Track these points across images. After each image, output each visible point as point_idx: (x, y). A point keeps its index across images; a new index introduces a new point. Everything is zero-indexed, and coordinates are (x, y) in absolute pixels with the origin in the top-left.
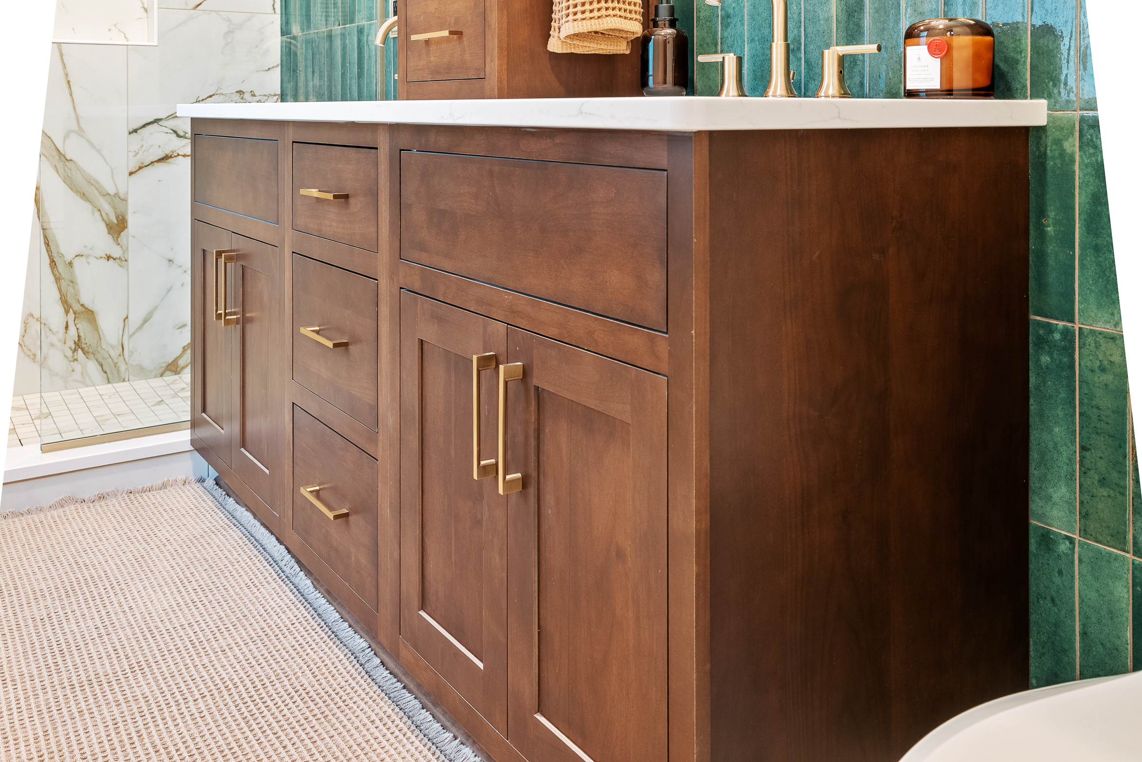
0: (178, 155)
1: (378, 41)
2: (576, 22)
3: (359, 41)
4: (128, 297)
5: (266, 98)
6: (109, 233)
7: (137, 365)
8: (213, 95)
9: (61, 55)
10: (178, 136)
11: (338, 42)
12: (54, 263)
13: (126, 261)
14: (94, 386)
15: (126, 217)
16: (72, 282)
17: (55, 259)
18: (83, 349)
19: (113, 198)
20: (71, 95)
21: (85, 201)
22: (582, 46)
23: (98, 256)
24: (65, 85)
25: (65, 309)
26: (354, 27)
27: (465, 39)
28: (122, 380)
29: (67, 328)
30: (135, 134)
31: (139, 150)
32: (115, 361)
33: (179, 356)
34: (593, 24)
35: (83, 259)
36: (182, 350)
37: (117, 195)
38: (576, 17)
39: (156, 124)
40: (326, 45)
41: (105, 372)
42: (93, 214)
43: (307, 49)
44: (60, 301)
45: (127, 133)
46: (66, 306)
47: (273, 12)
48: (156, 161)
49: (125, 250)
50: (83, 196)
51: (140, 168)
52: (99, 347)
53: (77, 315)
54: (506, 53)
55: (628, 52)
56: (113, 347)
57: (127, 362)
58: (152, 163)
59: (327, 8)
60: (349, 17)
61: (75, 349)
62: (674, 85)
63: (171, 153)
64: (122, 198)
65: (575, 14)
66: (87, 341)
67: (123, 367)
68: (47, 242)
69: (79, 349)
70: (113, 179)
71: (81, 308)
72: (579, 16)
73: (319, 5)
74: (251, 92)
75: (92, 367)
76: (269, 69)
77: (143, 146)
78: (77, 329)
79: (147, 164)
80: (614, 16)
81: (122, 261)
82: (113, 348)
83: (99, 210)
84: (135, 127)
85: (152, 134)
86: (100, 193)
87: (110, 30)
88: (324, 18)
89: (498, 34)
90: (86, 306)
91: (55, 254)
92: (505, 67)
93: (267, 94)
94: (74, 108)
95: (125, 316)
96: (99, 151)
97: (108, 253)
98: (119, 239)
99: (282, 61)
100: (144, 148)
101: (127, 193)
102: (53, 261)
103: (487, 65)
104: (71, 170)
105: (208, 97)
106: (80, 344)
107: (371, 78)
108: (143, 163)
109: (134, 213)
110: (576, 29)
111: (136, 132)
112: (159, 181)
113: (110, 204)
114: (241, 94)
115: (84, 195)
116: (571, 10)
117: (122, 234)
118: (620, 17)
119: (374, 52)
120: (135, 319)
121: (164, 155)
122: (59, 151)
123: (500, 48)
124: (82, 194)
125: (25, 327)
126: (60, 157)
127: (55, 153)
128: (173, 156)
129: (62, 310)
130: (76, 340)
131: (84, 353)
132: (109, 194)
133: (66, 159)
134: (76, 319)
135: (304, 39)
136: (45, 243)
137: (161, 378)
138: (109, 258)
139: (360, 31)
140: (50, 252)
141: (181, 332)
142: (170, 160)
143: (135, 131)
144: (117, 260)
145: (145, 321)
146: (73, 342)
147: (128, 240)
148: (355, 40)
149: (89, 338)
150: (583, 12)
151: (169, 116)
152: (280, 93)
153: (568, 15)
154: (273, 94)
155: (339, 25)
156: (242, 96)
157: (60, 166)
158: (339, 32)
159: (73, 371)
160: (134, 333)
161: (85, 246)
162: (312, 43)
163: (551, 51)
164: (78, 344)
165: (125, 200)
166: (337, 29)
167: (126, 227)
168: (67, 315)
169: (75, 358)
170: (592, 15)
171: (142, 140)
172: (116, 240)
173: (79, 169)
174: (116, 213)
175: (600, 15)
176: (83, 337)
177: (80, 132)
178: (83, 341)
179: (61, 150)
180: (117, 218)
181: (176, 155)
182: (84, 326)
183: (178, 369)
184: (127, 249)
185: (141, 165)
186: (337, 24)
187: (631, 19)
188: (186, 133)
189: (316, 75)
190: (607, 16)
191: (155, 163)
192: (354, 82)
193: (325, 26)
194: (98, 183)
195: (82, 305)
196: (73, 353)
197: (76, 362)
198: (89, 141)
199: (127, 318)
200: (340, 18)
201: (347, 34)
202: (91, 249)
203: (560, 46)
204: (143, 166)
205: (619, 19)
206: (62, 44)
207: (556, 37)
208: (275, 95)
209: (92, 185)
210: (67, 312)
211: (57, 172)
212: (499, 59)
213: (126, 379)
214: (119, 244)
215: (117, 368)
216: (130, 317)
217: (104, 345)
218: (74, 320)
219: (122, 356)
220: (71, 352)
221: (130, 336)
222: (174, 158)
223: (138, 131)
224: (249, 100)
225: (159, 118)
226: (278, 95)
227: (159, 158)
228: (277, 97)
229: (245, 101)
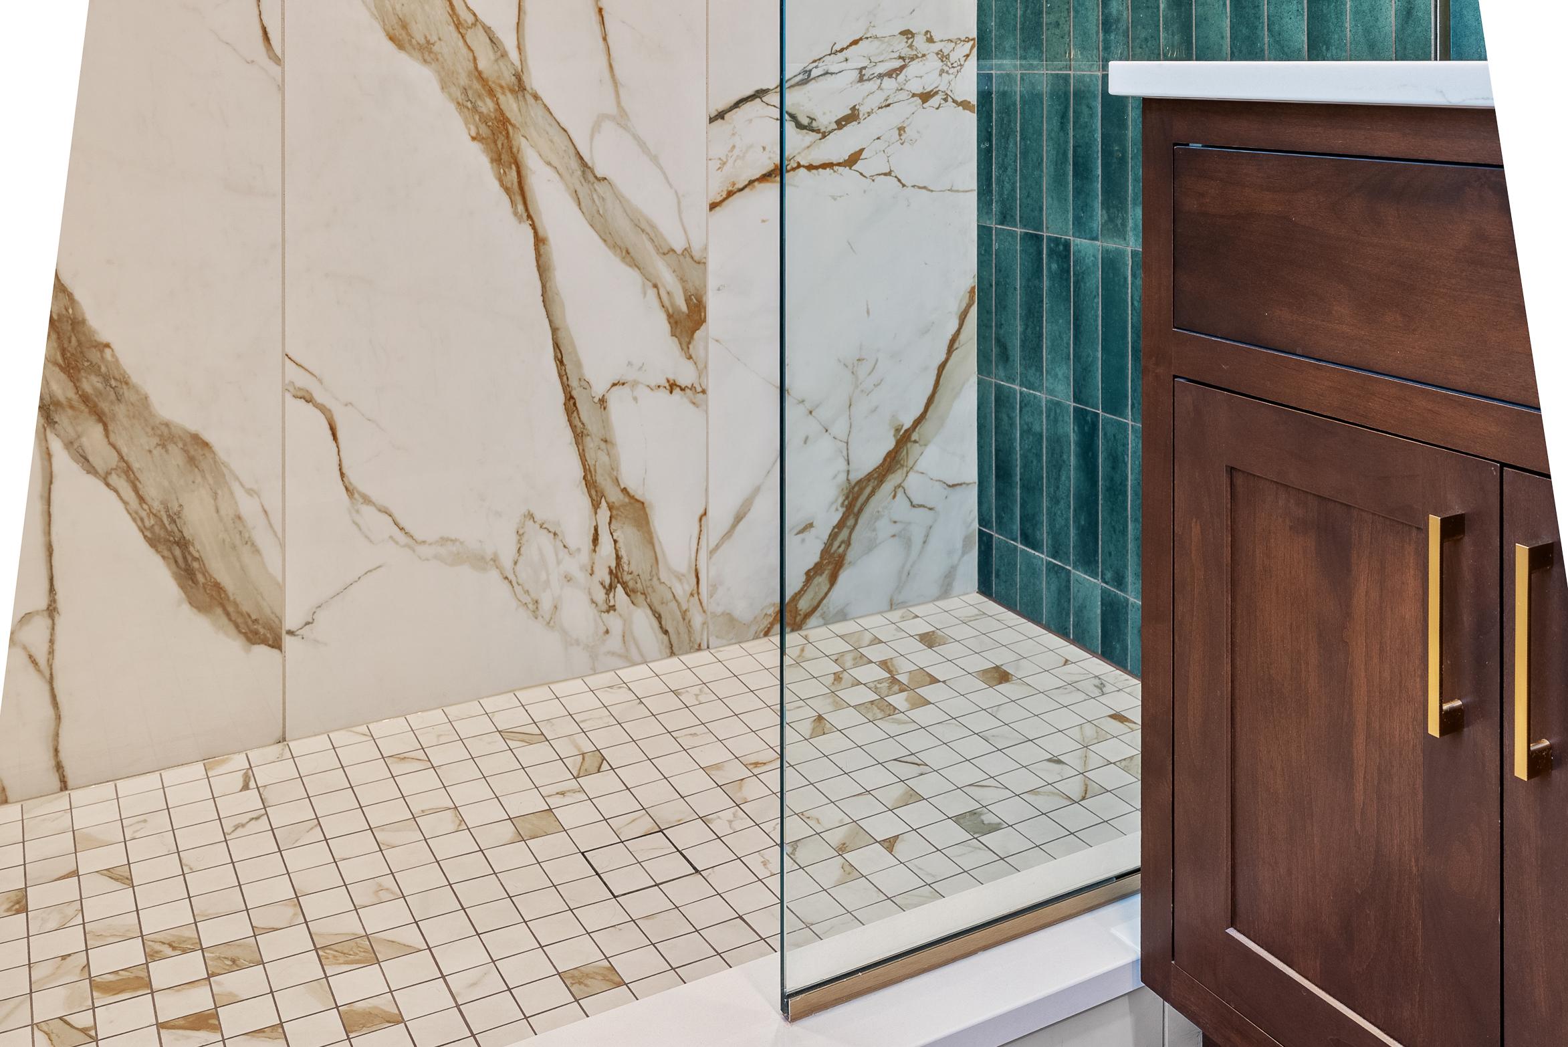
0: (799, 166)
4: (707, 468)
5: (953, 44)
6: (673, 334)
7: (722, 614)
8: (861, 39)
10: (798, 126)
12: (572, 402)
13: (704, 392)
14: (645, 662)
15: (704, 299)
16: (606, 441)
17: (574, 393)
18: (625, 586)
19: (681, 258)
20: (605, 39)
21: (630, 266)
23: (653, 384)
24: (595, 17)
25: (592, 500)
28: (696, 647)
29: (595, 540)
30: (720, 121)
31: (727, 156)
32: (684, 608)
33: (800, 592)
35: (626, 388)
36: (803, 578)
37: (687, 251)
39: (758, 100)
41: (666, 632)
42: (645, 294)
44: (584, 482)
45: (706, 119)
46: (593, 493)
48: (757, 180)
49: (702, 371)
50: (627, 256)
51: (730, 194)
52: (655, 579)
53: (614, 512)
56: (680, 577)
57: (705, 608)
58: (751, 182)
61: (611, 585)
64: (696, 258)
66: (633, 568)
67: (697, 619)
68: (560, 357)
69: (619, 585)
70: (681, 219)
71: (621, 496)
74: (927, 32)
75: (642, 620)
77: (734, 147)
78: (615, 542)
79: (741, 186)
81: (696, 392)
82: (680, 580)
83: (655, 286)
84: (721, 106)
85: (750, 121)
86: (657, 248)
90: (632, 492)
91: (574, 383)
93: (954, 37)
94: (611, 66)
95: (701, 511)
96: (655, 159)
97: (671, 377)
98: (691, 346)
100: (736, 152)
101: (706, 248)
102: (572, 397)
104: (603, 199)
105: (851, 44)
106: (619, 574)
108: (734, 184)
109: (719, 290)
111: (723, 118)
112: (763, 221)
113: (674, 271)
114: (908, 38)
115: (628, 252)
117: (698, 334)
120: (719, 519)
121: (772, 167)
122: (581, 158)
124: (624, 252)
125: (519, 542)
126: (584, 172)
127: (574, 164)
128: (789, 168)
129: (586, 502)
130: (613, 565)
131: (627, 594)
132: (673, 250)
133: (596, 177)
134: (613, 521)
136: (556, 357)
137: (766, 639)
138: (672, 386)
140: (565, 378)
141: (803, 540)
143: (721, 115)
144: (688, 391)
145: (739, 519)
146: (608, 570)
147: (706, 348)
149: (635, 561)
152: (975, 35)
154: (963, 38)
156: (910, 41)
157: (583, 191)
159: (607, 632)
160: (717, 547)
161: (630, 364)
164: (617, 576)
165: (701, 263)
167: (704, 321)
168: (596, 513)
169: (612, 603)
171: (734, 134)
172: (685, 348)
173: (619, 197)
174: (685, 291)
176: (625, 560)
177: (622, 118)
178: (626, 568)
179: (587, 158)
180: (688, 300)
181: (795, 165)
182: (627, 534)
183: (799, 618)
184: (706, 367)
185: (730, 189)
188: (813, 119)
191: (756, 183)
194: (653, 227)
195: (624, 490)
196: (607, 594)
197: (612, 612)
198: (636, 138)
199: (705, 514)
202: (640, 368)
204: (735, 189)
208: (968, 40)
209: (643, 231)
210: (596, 506)
211: (579, 204)
213: (704, 645)
214: (690, 358)
215: (687, 621)
216: (710, 513)
217: (664, 576)
218: (610, 524)
219: (696, 595)
220: (603, 592)
221: (712, 552)
222: (792, 172)
223: (727, 116)
224: (924, 55)
225: (764, 87)
226: (973, 39)
227: (764, 172)
228: (971, 43)
229: (917, 57)
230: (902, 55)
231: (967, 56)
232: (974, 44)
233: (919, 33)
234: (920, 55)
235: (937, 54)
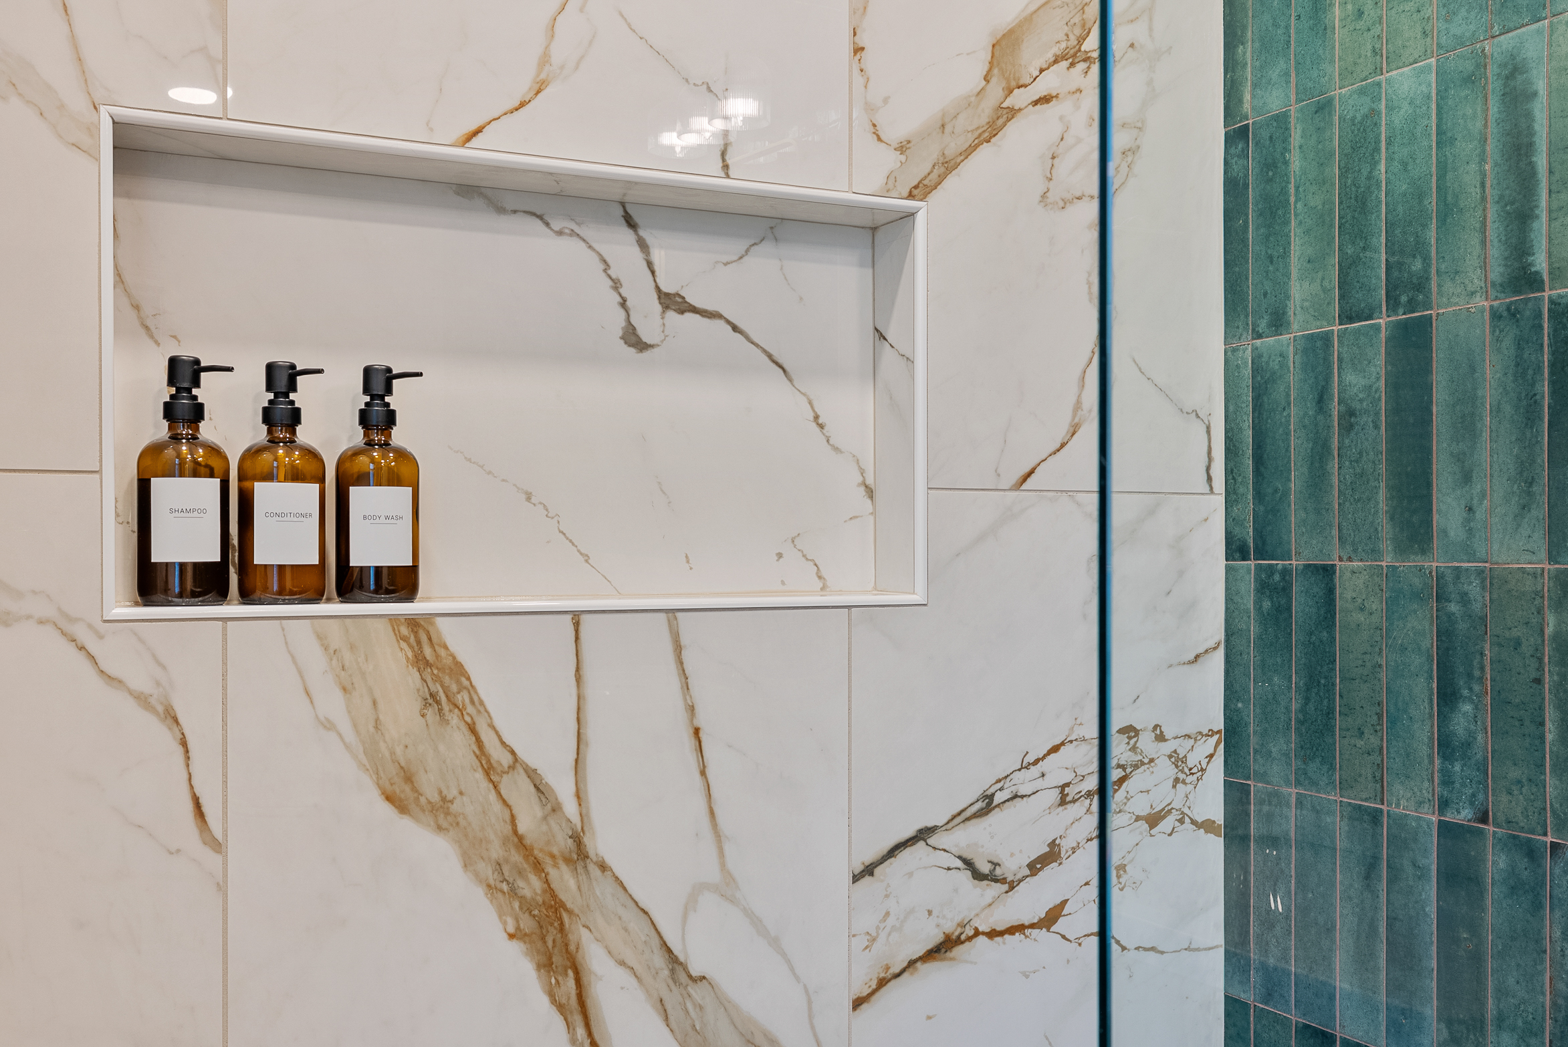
0: (977, 933)
5: (1192, 742)
8: (1063, 744)
9: (678, 648)
10: (978, 876)
20: (703, 773)
24: (689, 742)
30: (867, 879)
31: (878, 928)
39: (921, 844)
45: (848, 878)
47: (1207, 490)
48: (920, 958)
51: (882, 983)
58: (912, 963)
63: (957, 933)
74: (1156, 727)
76: (1197, 657)
77: (888, 914)
79: (897, 970)
84: (869, 857)
85: (910, 874)
87: (780, 556)
93: (1192, 731)
94: (712, 813)
96: (775, 943)
99: (1231, 632)
100: (891, 921)
104: (701, 1008)
105: (1050, 752)
108: (887, 968)
111: (872, 874)
112: (929, 1018)
114: (1130, 738)
121: (940, 938)
122: (669, 951)
126: (673, 971)
127: (659, 960)
128: (963, 937)
133: (690, 977)
142: (958, 951)
143: (869, 870)
151: (954, 817)
152: (1220, 724)
154: (1205, 732)
156: (1132, 742)
157: (672, 999)
171: (887, 896)
173: (723, 1002)
177: (727, 887)
179: (677, 949)
181: (971, 933)
185: (882, 975)
188: (996, 864)
191: (919, 964)
198: (749, 914)
204: (889, 975)
206: (679, 615)
208: (1212, 733)
211: (666, 1019)
222: (967, 943)
223: (877, 871)
224: (1152, 760)
225: (930, 824)
226: (1219, 732)
227: (929, 947)
228: (1216, 737)
229: (1143, 764)
230: (1122, 762)
231: (1211, 756)
232: (1220, 739)
233: (1145, 730)
234: (1146, 761)
235: (1170, 757)
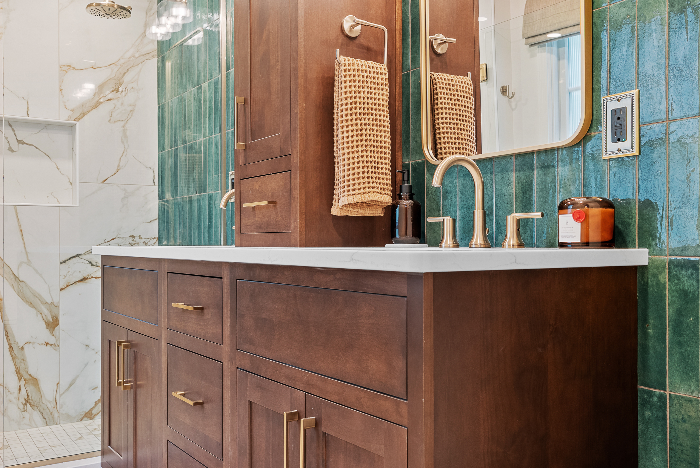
0: (92, 277)
1: (222, 206)
2: (349, 197)
3: (209, 204)
4: (60, 369)
5: (149, 240)
6: (47, 328)
7: (65, 414)
8: (115, 238)
9: (17, 213)
10: (92, 265)
11: (195, 205)
12: (11, 348)
13: (58, 346)
14: (38, 427)
15: (58, 318)
16: (23, 360)
17: (12, 345)
18: (30, 404)
19: (50, 305)
20: (23, 239)
21: (32, 307)
22: (353, 212)
23: (40, 343)
24: (19, 233)
25: (19, 378)
26: (206, 195)
27: (278, 207)
28: (56, 423)
29: (20, 389)
30: (64, 264)
31: (67, 274)
32: (51, 411)
33: (93, 408)
34: (360, 198)
35: (31, 344)
36: (94, 404)
37: (52, 303)
38: (349, 193)
39: (78, 257)
40: (188, 206)
41: (45, 418)
42: (37, 316)
43: (175, 209)
44: (16, 372)
45: (59, 263)
46: (19, 376)
47: (153, 184)
48: (77, 281)
49: (58, 339)
50: (31, 304)
51: (68, 286)
52: (41, 402)
53: (26, 382)
54: (304, 216)
55: (383, 215)
56: (50, 402)
57: (59, 412)
58: (75, 282)
59: (188, 182)
60: (203, 189)
61: (25, 404)
62: (412, 236)
63: (87, 277)
64: (56, 305)
65: (349, 191)
66: (33, 398)
67: (56, 415)
68: (7, 334)
69: (28, 404)
70: (50, 294)
71: (29, 377)
72: (351, 192)
73: (183, 180)
74: (139, 236)
75: (36, 414)
76: (151, 221)
77: (69, 271)
78: (27, 390)
79: (72, 284)
80: (374, 192)
81: (56, 346)
82: (50, 403)
83: (41, 313)
84: (64, 259)
85: (75, 264)
86: (42, 302)
87: (48, 197)
88: (186, 188)
89: (299, 204)
90: (32, 376)
91: (12, 342)
92: (304, 225)
93: (149, 237)
94: (25, 247)
95: (58, 382)
96: (41, 275)
97: (47, 341)
98: (54, 332)
99: (159, 216)
100: (70, 273)
101: (59, 302)
102: (11, 347)
103: (292, 224)
104: (22, 287)
105: (111, 240)
106: (28, 401)
107: (217, 228)
108: (69, 283)
109: (64, 315)
110: (349, 201)
111: (65, 263)
112: (80, 294)
113: (48, 309)
114: (132, 238)
115: (31, 303)
116: (346, 188)
117: (56, 328)
118: (378, 193)
119: (219, 211)
120: (64, 384)
121: (83, 278)
122: (15, 275)
123: (301, 213)
124: (30, 303)
126: (15, 279)
127: (12, 277)
128: (89, 278)
129: (16, 378)
130: (26, 397)
131: (31, 406)
132: (47, 303)
133: (20, 281)
134: (26, 384)
135: (174, 202)
136: (6, 334)
137: (81, 422)
138: (47, 344)
139: (210, 197)
140: (9, 341)
141: (94, 392)
142: (87, 281)
143: (64, 262)
144: (52, 345)
145: (71, 385)
146: (24, 399)
147: (59, 333)
148: (207, 203)
149: (34, 396)
150: (354, 190)
151: (86, 252)
152: (158, 237)
153: (344, 192)
154: (153, 238)
155: (196, 194)
156: (133, 239)
157: (15, 285)
158: (196, 198)
159: (24, 418)
160: (63, 393)
161: (32, 337)
162: (179, 204)
163: (333, 214)
164: (27, 400)
165: (57, 307)
166: (195, 196)
167: (59, 324)
168: (20, 382)
169: (25, 409)
170: (359, 192)
171: (69, 268)
172: (52, 333)
173: (28, 287)
174: (51, 315)
175: (364, 192)
176: (30, 396)
177: (29, 263)
178: (30, 398)
179: (16, 275)
180: (53, 318)
181: (91, 277)
182: (31, 388)
183: (92, 416)
184: (59, 338)
185: (68, 284)
186: (195, 193)
187: (384, 194)
188: (97, 263)
189: (181, 225)
190: (369, 192)
191: (77, 283)
192: (206, 230)
193: (187, 194)
194: (40, 296)
195: (30, 375)
196: (24, 406)
197: (25, 412)
198: (34, 269)
199: (59, 383)
200: (197, 188)
201: (201, 199)
202: (36, 338)
203: (339, 211)
204: (69, 284)
205: (377, 194)
206: (17, 206)
207: (337, 206)
208: (155, 238)
209: (36, 297)
210: (20, 380)
211: (14, 289)
212: (300, 220)
213: (59, 423)
214: (53, 335)
215: (52, 415)
216: (60, 383)
217: (44, 401)
218: (25, 385)
219: (55, 408)
220: (23, 405)
221: (61, 395)
222: (90, 279)
223: (66, 262)
224: (138, 243)
225: (80, 253)
226: (157, 238)
227: (80, 279)
228: (156, 239)
229: (136, 244)
230: (130, 243)
231: (155, 243)
232: (157, 240)
233: (137, 236)
234: (137, 243)
235: (143, 243)
